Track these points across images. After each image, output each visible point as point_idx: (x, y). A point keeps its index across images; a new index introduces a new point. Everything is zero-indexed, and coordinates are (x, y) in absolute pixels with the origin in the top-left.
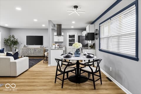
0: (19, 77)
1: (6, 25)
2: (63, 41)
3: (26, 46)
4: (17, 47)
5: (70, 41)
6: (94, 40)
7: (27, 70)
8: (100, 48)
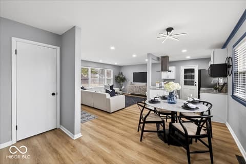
0: (112, 114)
1: (116, 64)
2: (174, 78)
3: (133, 83)
4: (123, 83)
5: (186, 77)
6: (226, 77)
7: (123, 108)
8: (233, 92)
